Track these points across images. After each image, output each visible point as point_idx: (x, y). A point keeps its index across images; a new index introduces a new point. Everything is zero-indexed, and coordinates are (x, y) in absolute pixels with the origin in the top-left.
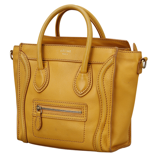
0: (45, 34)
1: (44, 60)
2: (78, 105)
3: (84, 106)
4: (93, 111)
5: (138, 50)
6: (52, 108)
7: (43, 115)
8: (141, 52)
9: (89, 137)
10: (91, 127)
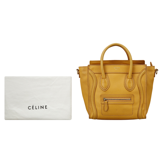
0: (104, 60)
1: (106, 73)
2: (129, 96)
3: (132, 96)
4: (137, 98)
5: (153, 65)
6: (115, 98)
7: (108, 103)
8: (154, 66)
9: (136, 112)
10: (136, 106)
